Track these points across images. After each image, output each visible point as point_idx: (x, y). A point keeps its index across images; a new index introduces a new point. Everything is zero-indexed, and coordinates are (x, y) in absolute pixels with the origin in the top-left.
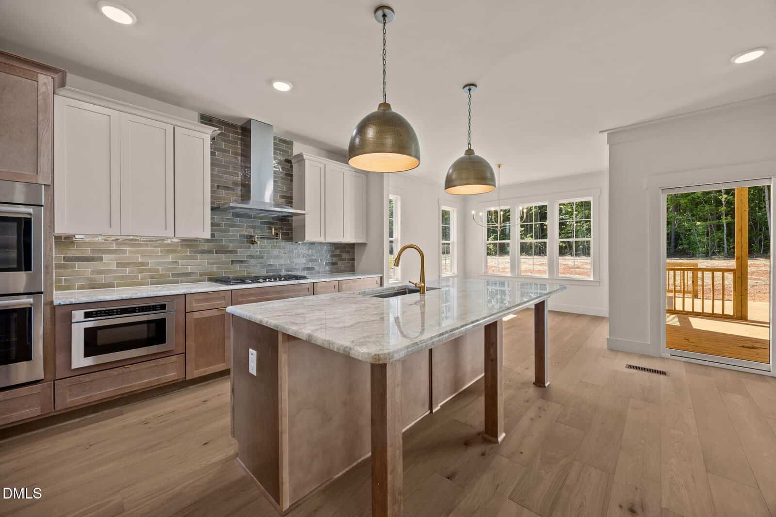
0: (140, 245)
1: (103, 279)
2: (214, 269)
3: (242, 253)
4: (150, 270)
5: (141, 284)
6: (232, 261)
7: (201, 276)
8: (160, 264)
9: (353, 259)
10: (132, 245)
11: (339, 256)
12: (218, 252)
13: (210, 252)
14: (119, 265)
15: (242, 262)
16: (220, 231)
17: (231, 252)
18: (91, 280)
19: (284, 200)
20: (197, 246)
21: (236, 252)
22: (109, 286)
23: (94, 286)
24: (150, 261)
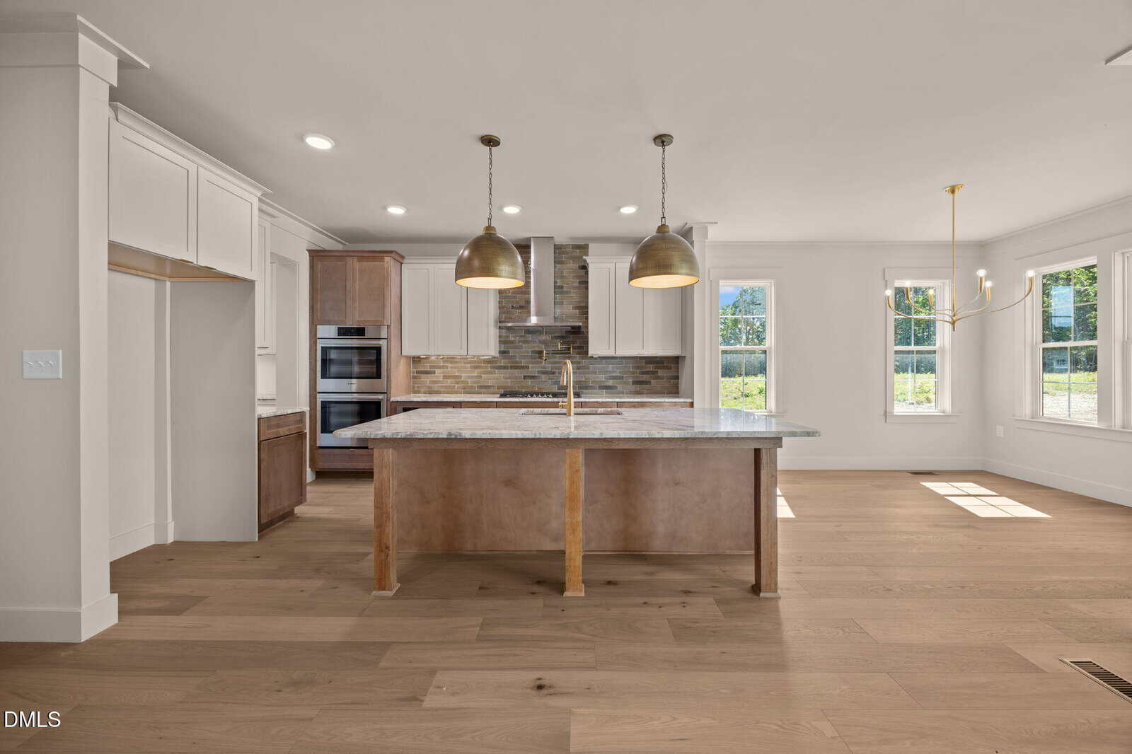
0: (456, 362)
1: (436, 387)
2: (509, 383)
3: (534, 369)
4: (463, 382)
5: (456, 393)
6: (524, 376)
7: (498, 389)
8: (469, 377)
9: (677, 378)
10: (451, 362)
11: (653, 373)
12: (512, 367)
13: (505, 368)
14: (445, 377)
15: (533, 377)
16: (514, 348)
17: (523, 367)
18: (430, 387)
19: (578, 311)
20: (496, 362)
21: (527, 367)
22: (438, 392)
23: (430, 392)
24: (463, 375)
